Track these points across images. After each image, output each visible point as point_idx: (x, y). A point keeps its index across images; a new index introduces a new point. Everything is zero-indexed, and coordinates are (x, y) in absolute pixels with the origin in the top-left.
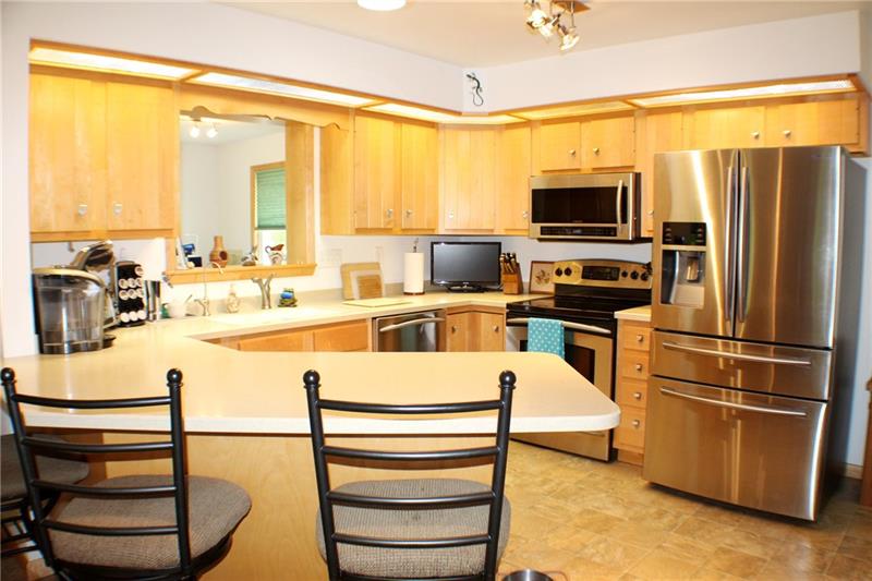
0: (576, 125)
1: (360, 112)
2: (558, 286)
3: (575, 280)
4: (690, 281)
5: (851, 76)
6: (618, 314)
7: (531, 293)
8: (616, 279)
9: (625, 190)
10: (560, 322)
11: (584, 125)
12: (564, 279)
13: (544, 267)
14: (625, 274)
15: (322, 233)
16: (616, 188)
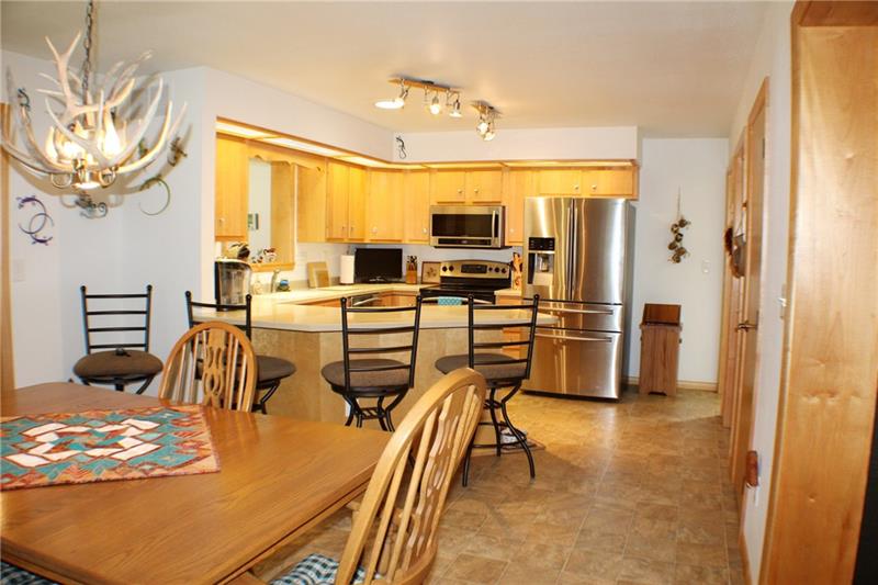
0: (462, 174)
1: (331, 159)
2: (443, 278)
3: (458, 274)
4: (543, 271)
5: (632, 161)
6: (497, 293)
7: (422, 283)
8: (485, 272)
9: (497, 216)
10: (460, 298)
11: (468, 174)
12: (448, 274)
13: (433, 266)
14: (491, 269)
15: (298, 241)
16: (491, 216)
